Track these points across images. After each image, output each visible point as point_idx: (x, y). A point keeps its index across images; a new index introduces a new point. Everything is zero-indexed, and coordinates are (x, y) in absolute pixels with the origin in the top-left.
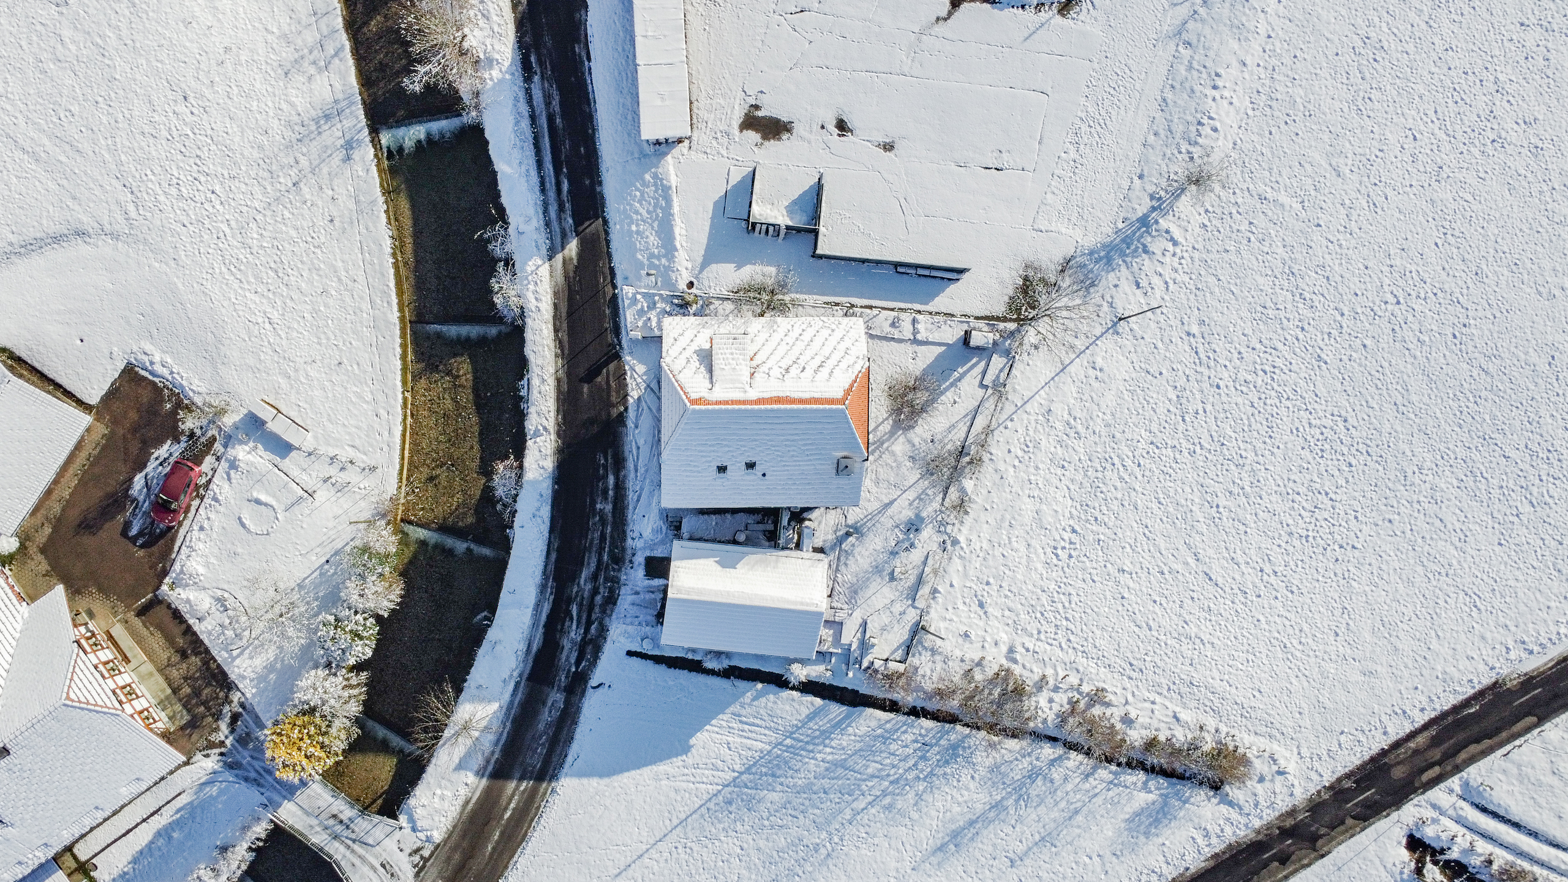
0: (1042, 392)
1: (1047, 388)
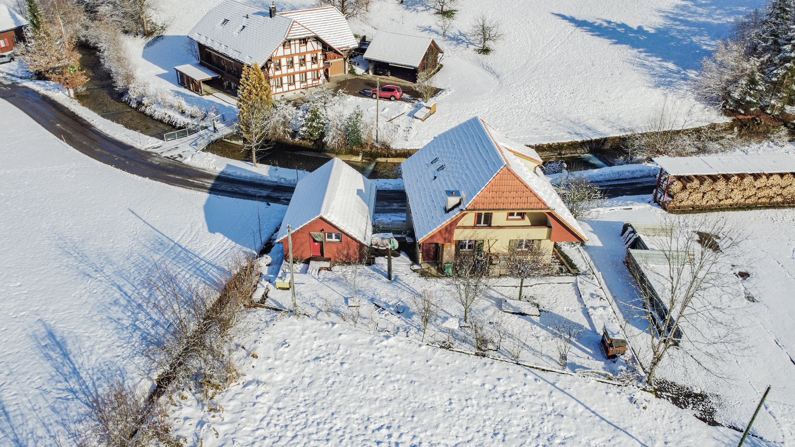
0: (581, 409)
1: (588, 413)
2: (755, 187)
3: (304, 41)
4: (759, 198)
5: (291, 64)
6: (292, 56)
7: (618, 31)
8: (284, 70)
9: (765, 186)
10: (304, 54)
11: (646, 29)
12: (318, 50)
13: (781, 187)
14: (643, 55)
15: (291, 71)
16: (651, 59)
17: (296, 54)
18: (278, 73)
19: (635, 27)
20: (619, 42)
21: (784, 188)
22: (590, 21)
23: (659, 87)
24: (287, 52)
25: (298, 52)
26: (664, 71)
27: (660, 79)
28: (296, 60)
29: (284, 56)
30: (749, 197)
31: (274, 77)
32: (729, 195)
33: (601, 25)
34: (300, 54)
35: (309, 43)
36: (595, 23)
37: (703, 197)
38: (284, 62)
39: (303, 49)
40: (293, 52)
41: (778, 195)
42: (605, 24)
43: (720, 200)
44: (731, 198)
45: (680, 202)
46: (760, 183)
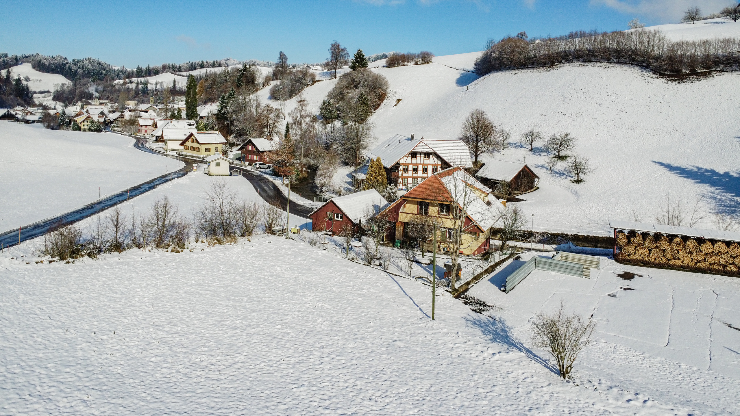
2: (701, 252)
3: (427, 155)
4: (710, 264)
5: (415, 170)
6: (417, 165)
7: (705, 175)
8: (410, 173)
9: (713, 252)
10: (427, 165)
11: (732, 174)
12: (439, 165)
13: (731, 256)
14: (718, 191)
15: (415, 175)
16: (723, 194)
17: (420, 164)
18: (405, 175)
19: (722, 172)
20: (702, 182)
21: (734, 258)
22: (683, 167)
23: (721, 213)
24: (414, 161)
25: (422, 162)
26: (733, 203)
27: (724, 208)
28: (420, 168)
29: (411, 164)
30: (699, 262)
31: (403, 177)
32: (676, 256)
33: (692, 170)
34: (423, 165)
35: (431, 158)
36: (688, 168)
37: (650, 254)
38: (411, 168)
39: (426, 161)
40: (419, 162)
41: (731, 264)
42: (695, 170)
43: (669, 260)
44: (679, 259)
45: (629, 255)
46: (707, 248)
